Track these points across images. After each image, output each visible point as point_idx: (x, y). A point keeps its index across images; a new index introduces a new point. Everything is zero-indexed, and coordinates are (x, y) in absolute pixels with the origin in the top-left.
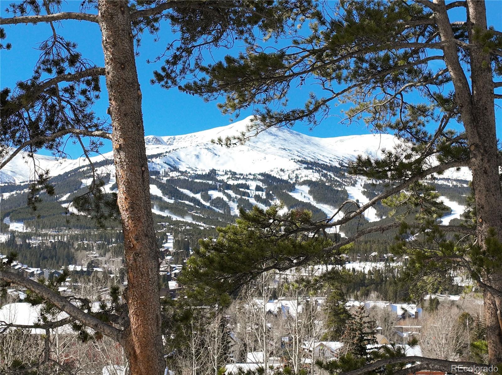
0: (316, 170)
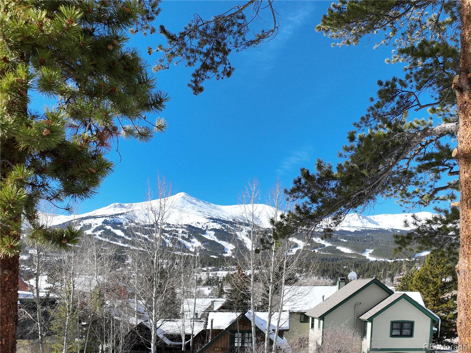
0: (219, 223)
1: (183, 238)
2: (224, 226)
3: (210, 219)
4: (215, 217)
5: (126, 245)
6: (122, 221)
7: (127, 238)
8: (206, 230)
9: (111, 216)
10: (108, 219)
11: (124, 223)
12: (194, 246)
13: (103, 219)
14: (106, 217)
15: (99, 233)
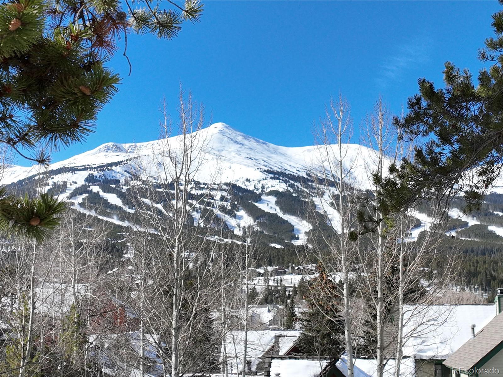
0: (282, 180)
1: (223, 209)
2: (292, 186)
3: (269, 172)
4: (276, 169)
5: (125, 224)
6: (118, 176)
7: (126, 209)
8: (260, 194)
9: (101, 168)
10: (95, 173)
11: (122, 180)
12: (242, 226)
13: (86, 174)
14: (91, 169)
15: (79, 199)
